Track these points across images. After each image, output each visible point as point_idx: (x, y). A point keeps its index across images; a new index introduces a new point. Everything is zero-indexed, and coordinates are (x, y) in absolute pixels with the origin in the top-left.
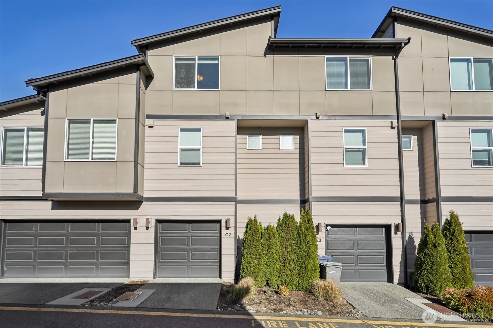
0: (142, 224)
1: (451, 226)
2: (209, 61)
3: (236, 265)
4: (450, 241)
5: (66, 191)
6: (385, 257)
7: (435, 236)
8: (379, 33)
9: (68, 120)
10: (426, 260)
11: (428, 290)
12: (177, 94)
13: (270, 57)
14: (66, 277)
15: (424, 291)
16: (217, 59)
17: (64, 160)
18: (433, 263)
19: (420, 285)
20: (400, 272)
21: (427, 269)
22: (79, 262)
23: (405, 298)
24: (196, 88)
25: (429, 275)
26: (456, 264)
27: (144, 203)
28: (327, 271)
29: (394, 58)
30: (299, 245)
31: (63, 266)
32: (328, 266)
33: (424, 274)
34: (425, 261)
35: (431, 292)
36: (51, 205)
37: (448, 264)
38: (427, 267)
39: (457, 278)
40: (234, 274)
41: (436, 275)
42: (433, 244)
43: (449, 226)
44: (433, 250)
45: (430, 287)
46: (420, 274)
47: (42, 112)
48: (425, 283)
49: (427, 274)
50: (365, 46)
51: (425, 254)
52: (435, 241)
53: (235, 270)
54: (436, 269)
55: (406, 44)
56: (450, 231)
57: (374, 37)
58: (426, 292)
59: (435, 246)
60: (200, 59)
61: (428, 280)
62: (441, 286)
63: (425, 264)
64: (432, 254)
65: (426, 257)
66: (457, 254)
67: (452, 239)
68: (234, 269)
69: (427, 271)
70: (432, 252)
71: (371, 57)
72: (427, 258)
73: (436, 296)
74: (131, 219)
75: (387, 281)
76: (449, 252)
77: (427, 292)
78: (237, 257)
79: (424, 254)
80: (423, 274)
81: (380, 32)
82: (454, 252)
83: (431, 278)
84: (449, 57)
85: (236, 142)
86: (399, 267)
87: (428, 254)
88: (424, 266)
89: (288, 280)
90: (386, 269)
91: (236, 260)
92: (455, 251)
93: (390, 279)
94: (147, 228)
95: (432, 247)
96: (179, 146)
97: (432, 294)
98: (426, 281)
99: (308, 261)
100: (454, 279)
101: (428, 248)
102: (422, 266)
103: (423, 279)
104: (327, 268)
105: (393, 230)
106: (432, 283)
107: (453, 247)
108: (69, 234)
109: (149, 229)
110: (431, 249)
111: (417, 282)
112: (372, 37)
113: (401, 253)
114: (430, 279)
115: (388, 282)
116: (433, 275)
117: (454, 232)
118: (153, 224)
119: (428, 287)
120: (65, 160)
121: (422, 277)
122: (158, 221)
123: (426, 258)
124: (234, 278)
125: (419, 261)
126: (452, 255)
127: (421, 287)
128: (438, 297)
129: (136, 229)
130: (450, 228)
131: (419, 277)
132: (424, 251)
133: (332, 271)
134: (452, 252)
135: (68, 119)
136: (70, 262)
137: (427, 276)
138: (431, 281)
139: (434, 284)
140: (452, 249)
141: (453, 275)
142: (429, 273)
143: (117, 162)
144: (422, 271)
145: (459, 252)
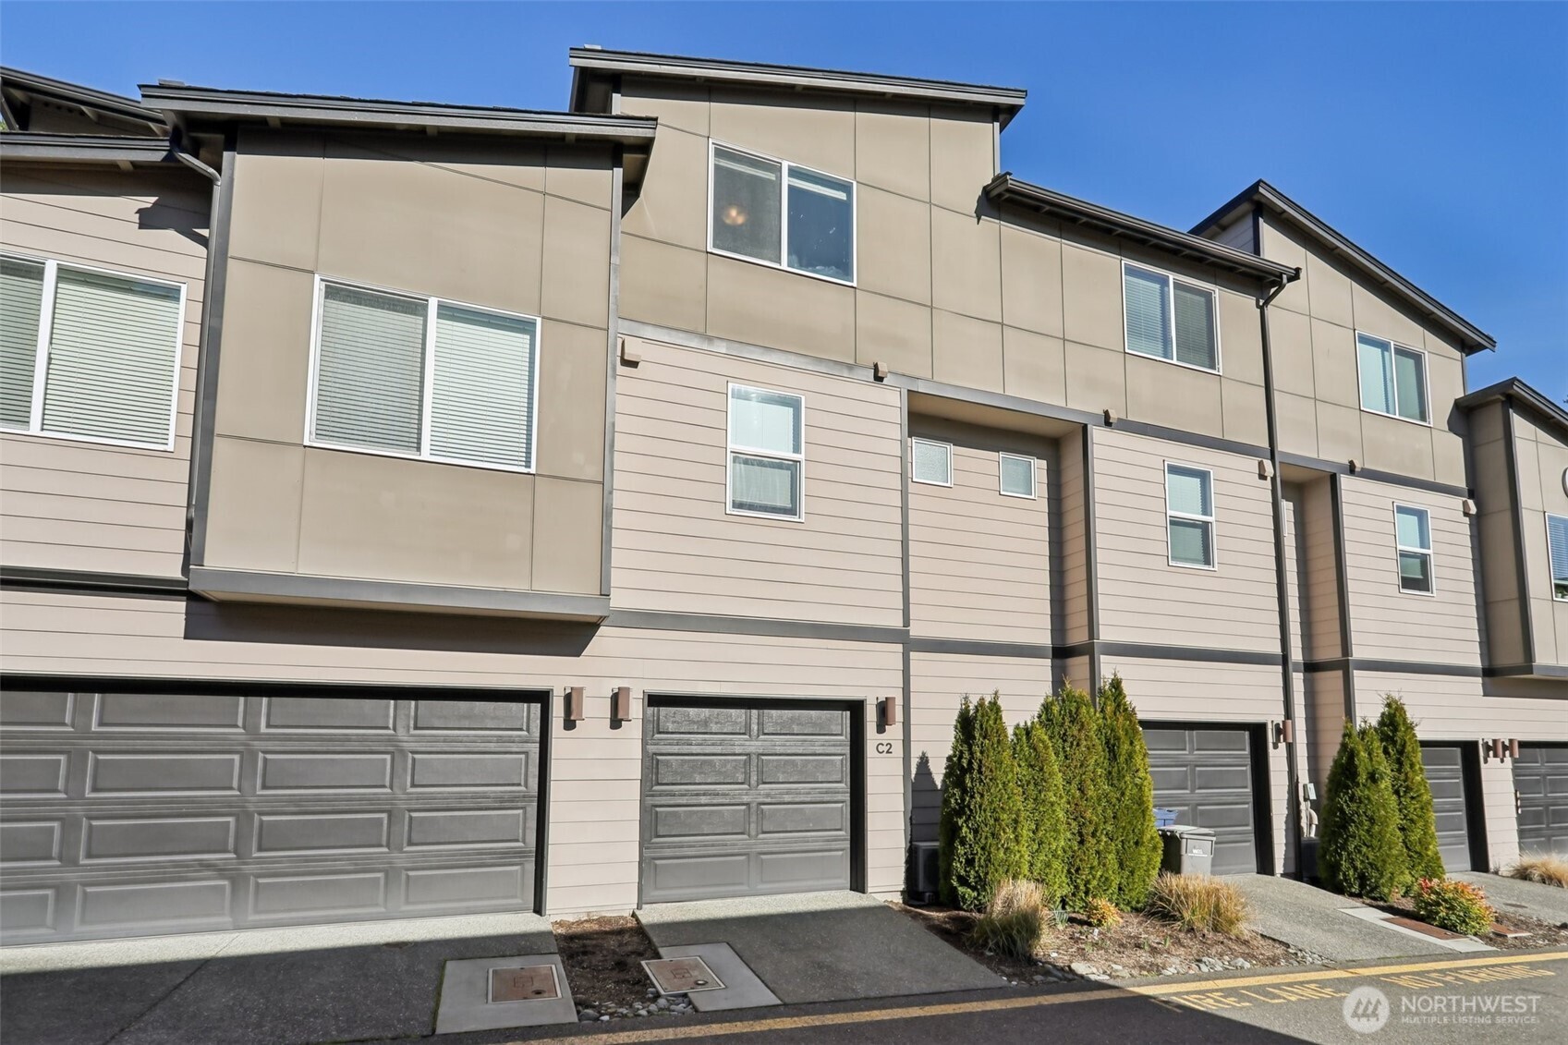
0: (595, 709)
1: (1395, 730)
2: (820, 187)
3: (909, 845)
4: (1397, 766)
5: (305, 570)
6: (1249, 807)
7: (1369, 754)
8: (1214, 228)
9: (324, 283)
10: (1357, 813)
11: (1362, 886)
12: (718, 268)
13: (990, 225)
14: (238, 928)
15: (1353, 890)
16: (846, 188)
17: (303, 441)
18: (1372, 820)
19: (1344, 874)
20: (1286, 844)
21: (1359, 836)
22: (306, 861)
23: (1342, 910)
24: (784, 266)
25: (1364, 849)
26: (1412, 821)
27: (603, 629)
28: (1183, 852)
29: (1261, 304)
30: (1115, 782)
31: (226, 883)
32: (1186, 836)
33: (1353, 846)
34: (1353, 815)
35: (1372, 891)
36: (184, 616)
37: (1397, 819)
38: (1358, 830)
39: (1416, 852)
40: (902, 876)
41: (1379, 849)
42: (1368, 773)
43: (1391, 731)
44: (1369, 789)
45: (1369, 880)
46: (1344, 847)
47: (140, 211)
48: (1355, 869)
49: (1360, 846)
50: (1183, 251)
51: (1352, 798)
52: (1372, 766)
53: (907, 862)
54: (1380, 833)
55: (1291, 279)
56: (1394, 743)
57: (1196, 231)
58: (1357, 892)
59: (1373, 777)
60: (794, 173)
61: (1362, 862)
62: (1392, 874)
63: (1354, 822)
64: (1368, 799)
65: (1354, 806)
66: (1412, 798)
67: (1400, 762)
68: (903, 860)
69: (1360, 839)
70: (1366, 792)
71: (1217, 291)
72: (1358, 807)
73: (1382, 899)
74: (552, 690)
75: (1256, 870)
76: (1397, 792)
77: (1360, 891)
78: (911, 818)
79: (1350, 798)
80: (1351, 848)
81: (1215, 224)
82: (1405, 792)
83: (1371, 857)
84: (1354, 330)
85: (904, 460)
86: (1284, 833)
87: (1360, 798)
88: (1352, 829)
89: (1095, 883)
90: (1253, 838)
91: (909, 829)
92: (1408, 789)
93: (1265, 866)
94: (616, 723)
95: (1366, 780)
96: (731, 446)
97: (1373, 895)
98: (1358, 864)
99: (1142, 824)
100: (1411, 857)
101: (1359, 784)
102: (1345, 828)
103: (1353, 859)
104: (1184, 841)
105: (1271, 738)
106: (1372, 868)
107: (1405, 781)
108: (257, 744)
109: (620, 726)
110: (1364, 785)
111: (1335, 868)
112: (1190, 232)
113: (1286, 796)
114: (1368, 858)
115: (1258, 873)
116: (1373, 849)
117: (1404, 746)
118: (636, 708)
119: (1362, 878)
120: (306, 443)
121: (1349, 855)
122: (655, 700)
123: (1355, 809)
124: (902, 887)
125: (1338, 817)
126: (1402, 799)
127: (1346, 880)
128: (1385, 901)
129: (569, 724)
130: (1394, 736)
131: (1341, 855)
132: (1350, 791)
133: (1195, 851)
134: (1402, 794)
135: (322, 280)
136: (260, 861)
137: (1360, 852)
138: (1370, 864)
139: (1378, 870)
140: (1401, 785)
141: (1407, 848)
142: (1365, 844)
143: (537, 477)
144: (1346, 840)
145: (1417, 791)
